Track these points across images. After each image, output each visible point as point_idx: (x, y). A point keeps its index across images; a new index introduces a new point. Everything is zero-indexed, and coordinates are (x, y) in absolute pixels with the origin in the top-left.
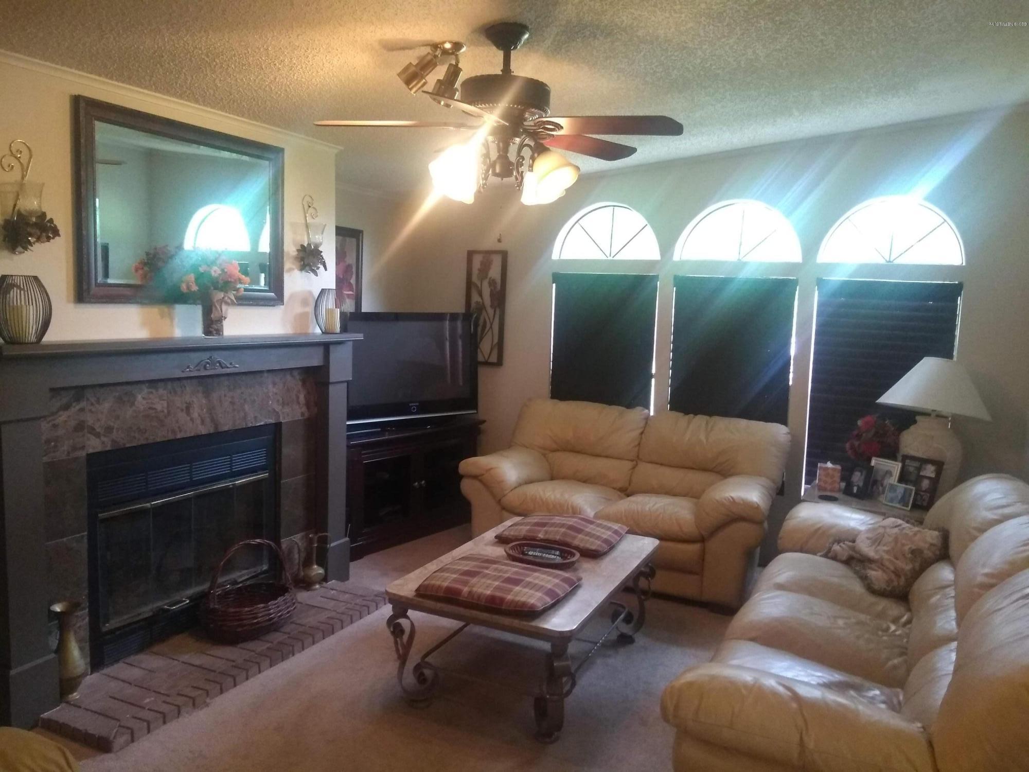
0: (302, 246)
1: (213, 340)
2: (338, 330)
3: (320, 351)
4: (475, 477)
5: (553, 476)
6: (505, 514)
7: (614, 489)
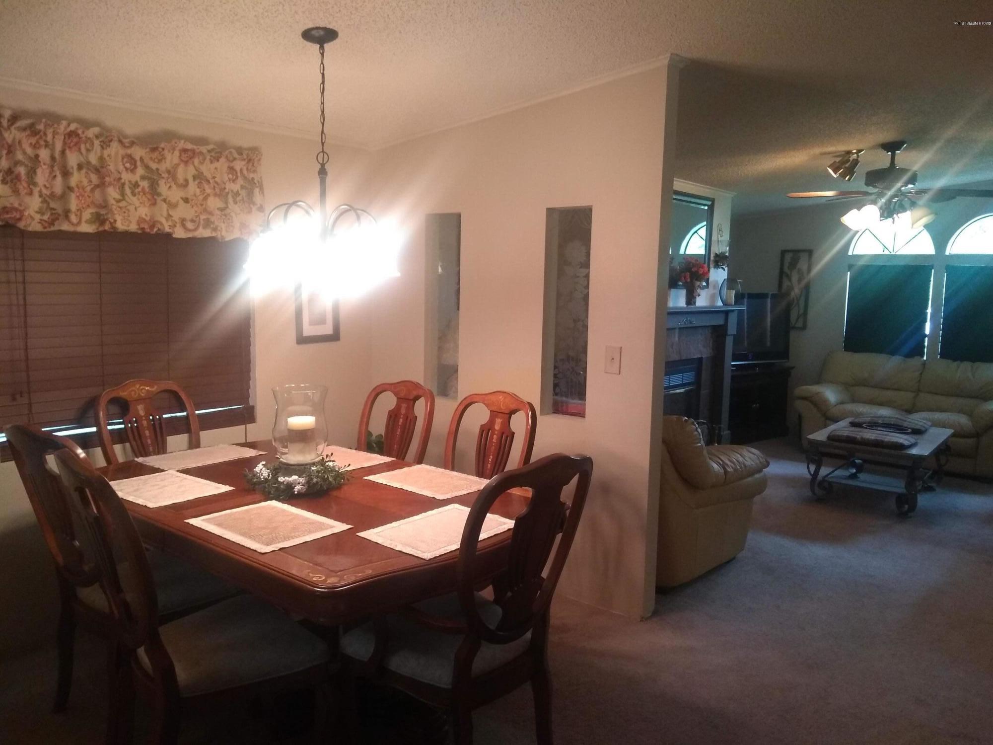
0: (716, 254)
1: (692, 308)
2: (733, 304)
3: (723, 316)
4: (805, 398)
5: (853, 400)
6: (828, 422)
7: (903, 410)
